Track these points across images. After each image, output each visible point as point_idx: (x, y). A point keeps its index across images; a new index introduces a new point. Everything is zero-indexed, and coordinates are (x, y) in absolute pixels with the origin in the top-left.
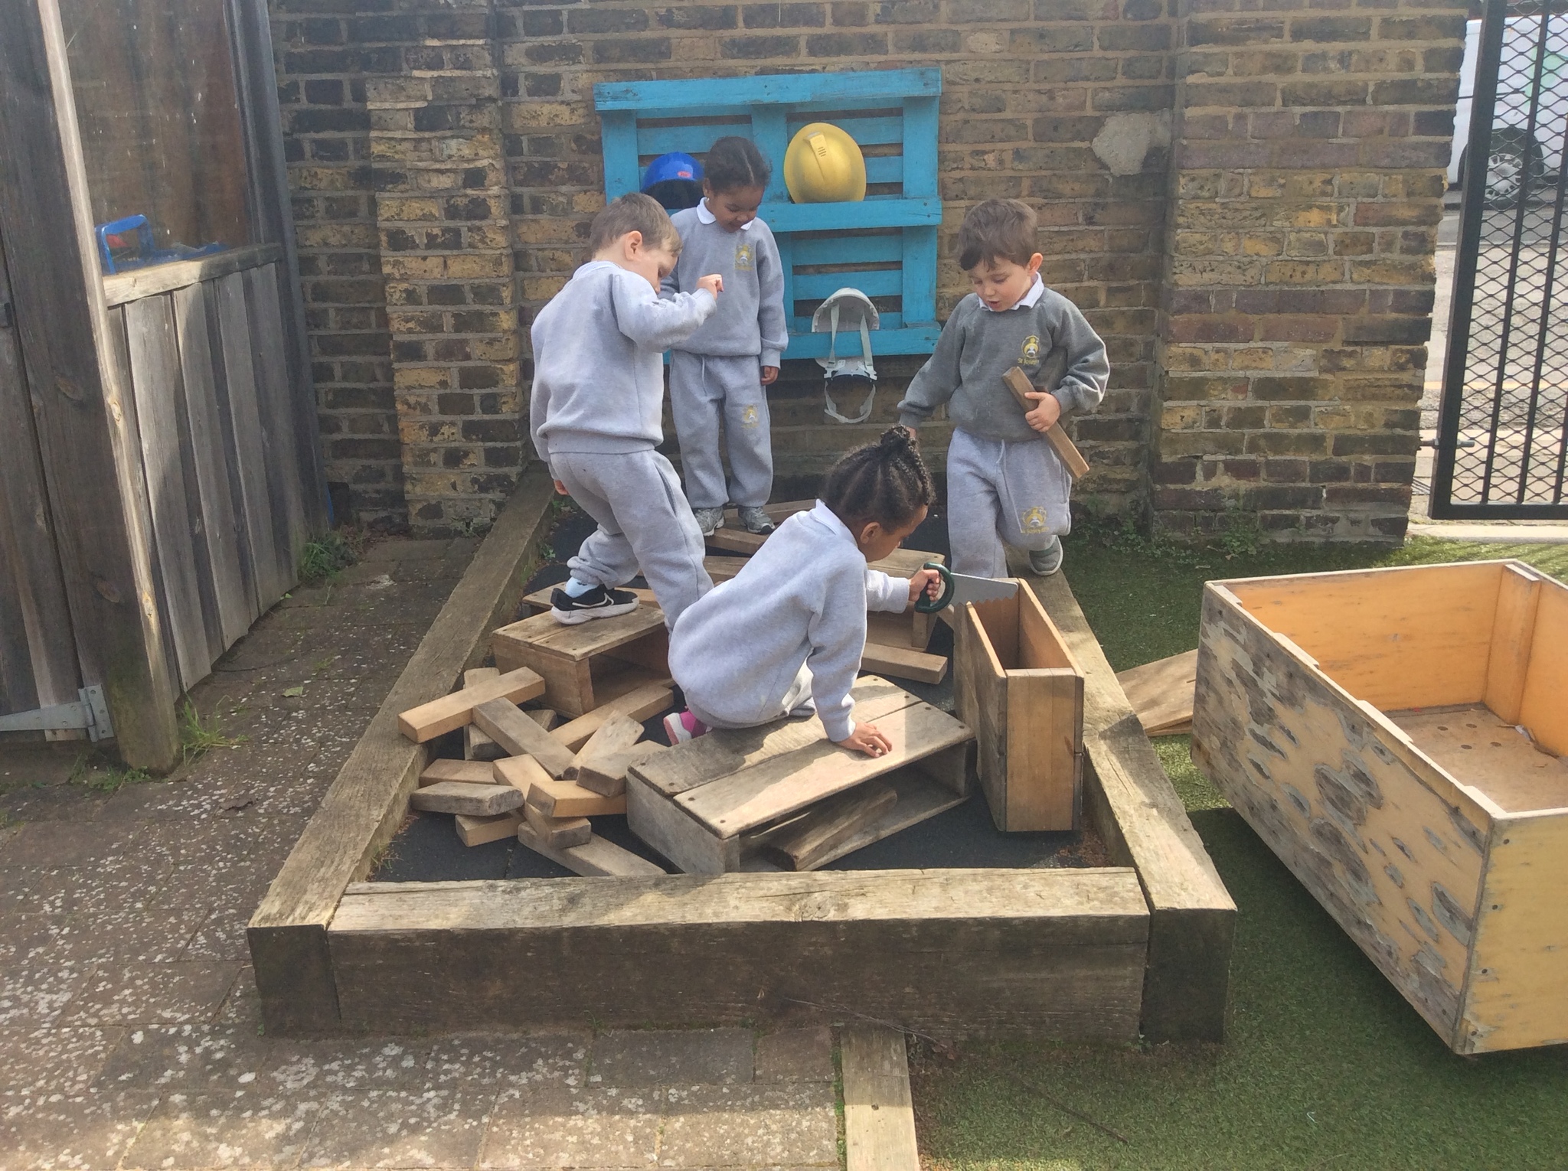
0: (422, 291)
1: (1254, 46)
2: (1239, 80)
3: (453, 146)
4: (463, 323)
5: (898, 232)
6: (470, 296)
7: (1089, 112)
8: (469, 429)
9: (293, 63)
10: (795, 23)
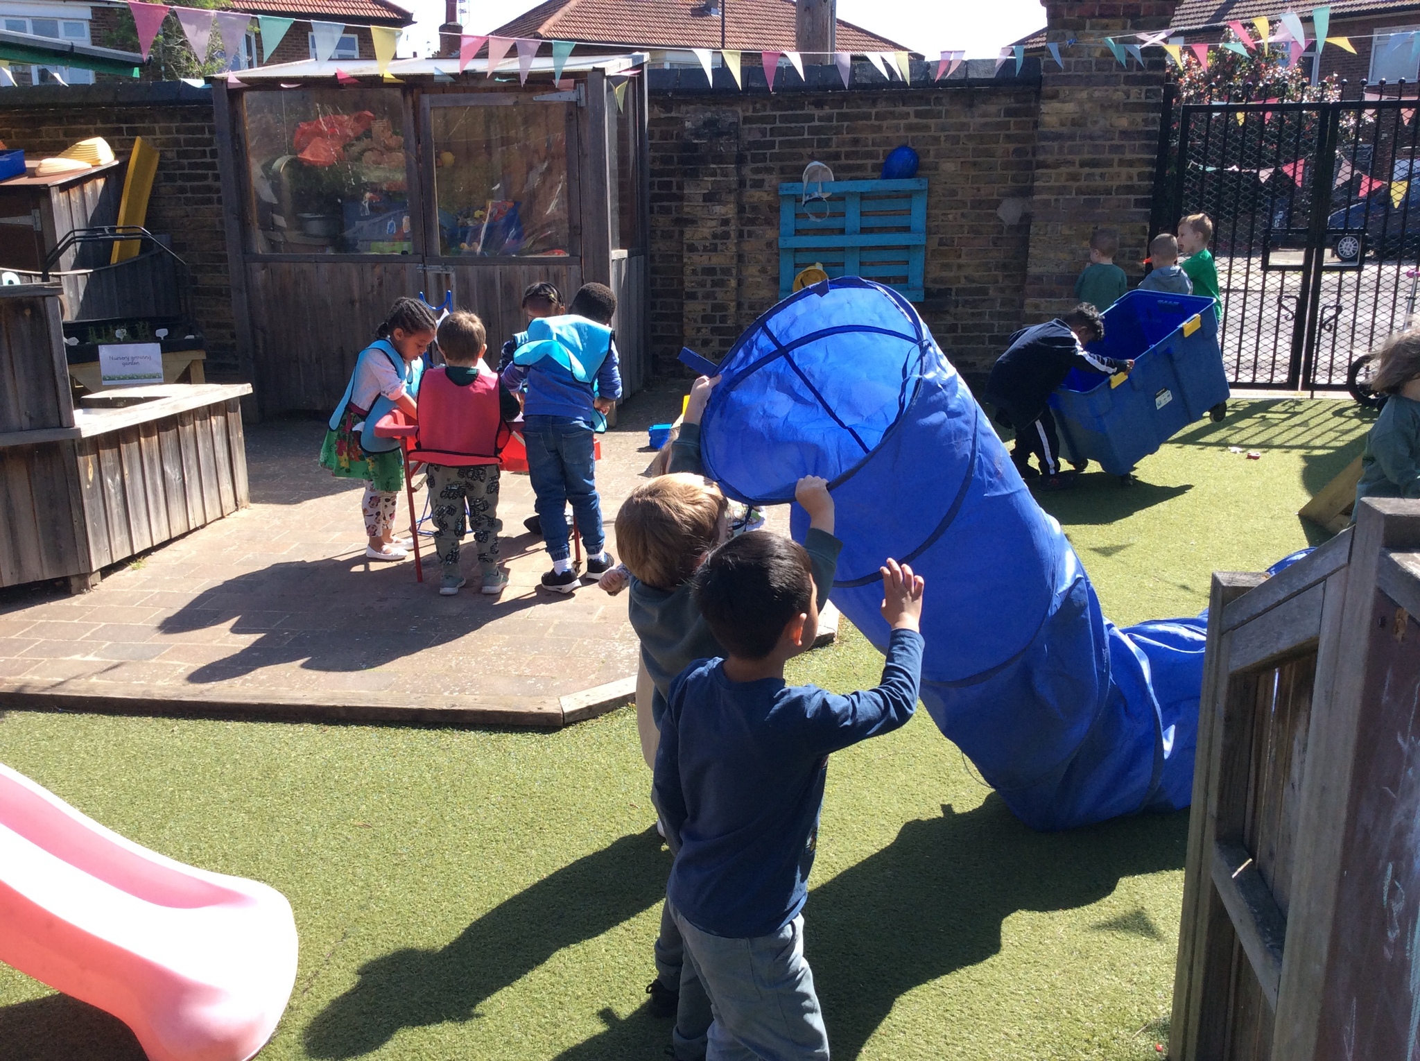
0: (699, 270)
1: (1063, 170)
2: (1057, 184)
3: (718, 209)
4: (714, 284)
5: (907, 247)
6: (719, 272)
7: (995, 197)
8: (714, 330)
9: (654, 173)
10: (867, 158)
